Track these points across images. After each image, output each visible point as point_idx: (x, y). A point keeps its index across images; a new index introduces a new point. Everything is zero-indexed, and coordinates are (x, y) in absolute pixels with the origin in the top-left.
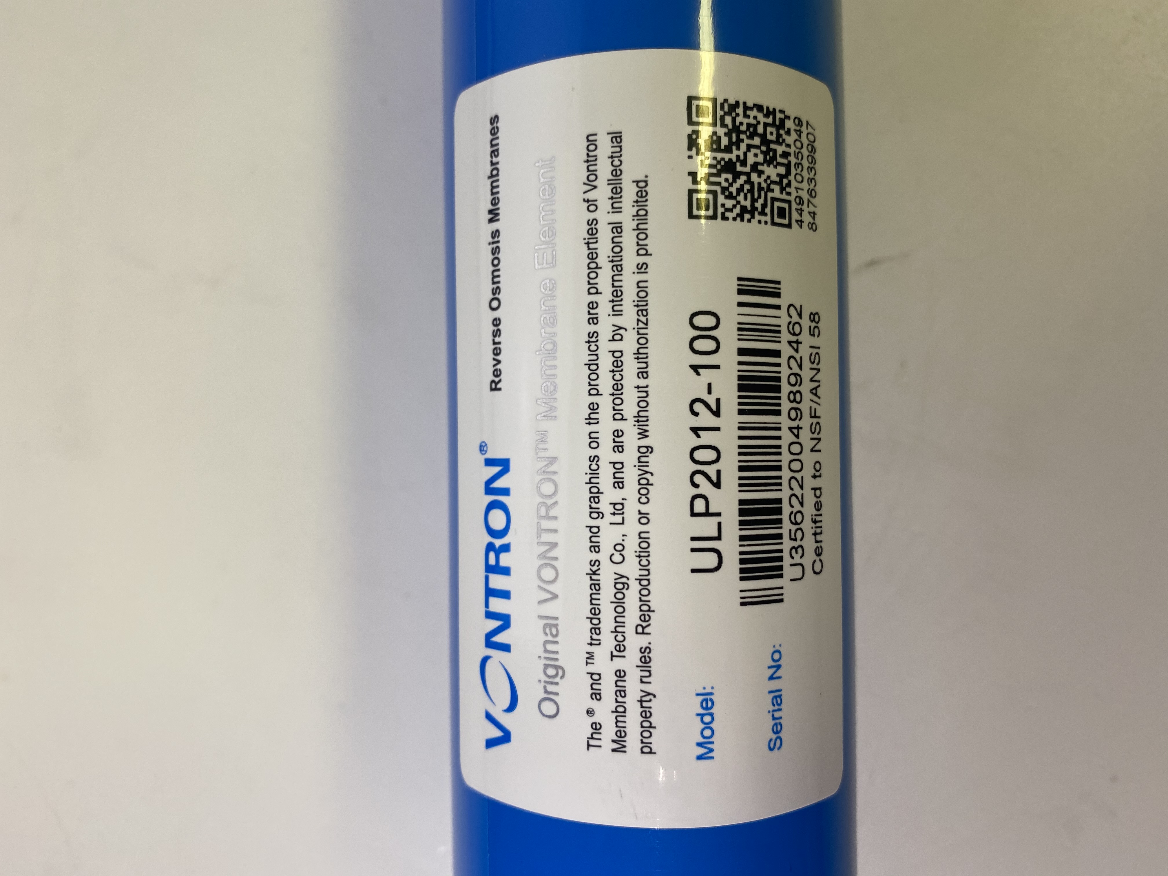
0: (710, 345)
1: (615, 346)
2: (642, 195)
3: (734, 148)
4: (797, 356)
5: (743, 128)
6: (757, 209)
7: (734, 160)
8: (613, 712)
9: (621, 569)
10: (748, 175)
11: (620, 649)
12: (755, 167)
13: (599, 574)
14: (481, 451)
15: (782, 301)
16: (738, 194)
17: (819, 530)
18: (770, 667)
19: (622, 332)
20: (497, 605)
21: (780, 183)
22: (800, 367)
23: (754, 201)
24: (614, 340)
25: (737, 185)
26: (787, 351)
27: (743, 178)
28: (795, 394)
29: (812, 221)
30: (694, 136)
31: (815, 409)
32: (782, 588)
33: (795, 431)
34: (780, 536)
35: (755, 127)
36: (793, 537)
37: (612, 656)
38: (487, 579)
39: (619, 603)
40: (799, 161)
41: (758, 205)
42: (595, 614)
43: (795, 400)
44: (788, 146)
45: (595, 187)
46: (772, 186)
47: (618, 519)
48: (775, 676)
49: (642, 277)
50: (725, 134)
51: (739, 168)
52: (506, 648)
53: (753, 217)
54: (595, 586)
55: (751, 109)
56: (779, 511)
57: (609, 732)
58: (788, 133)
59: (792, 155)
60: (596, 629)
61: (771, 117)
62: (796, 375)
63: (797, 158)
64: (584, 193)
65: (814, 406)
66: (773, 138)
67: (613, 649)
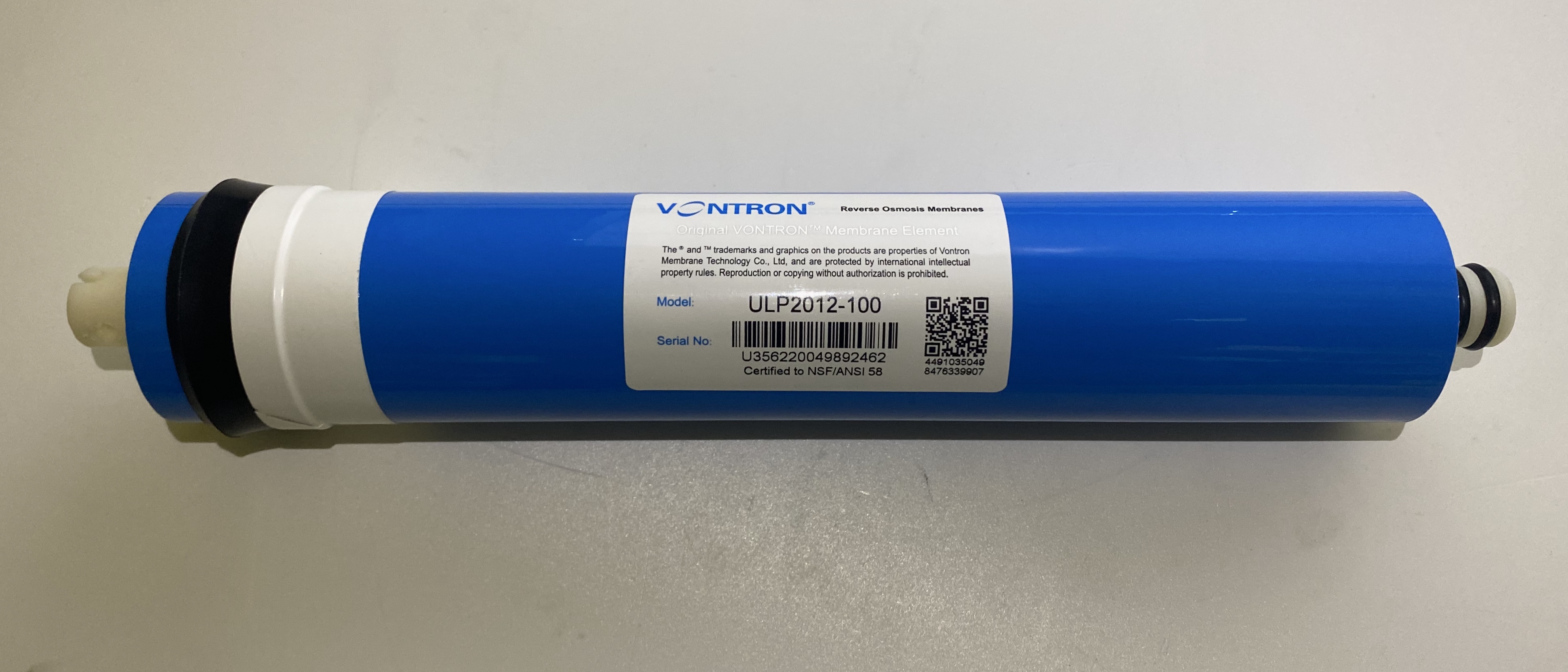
0: (863, 307)
1: (863, 262)
2: (938, 275)
3: (963, 322)
4: (858, 359)
5: (974, 327)
6: (933, 334)
7: (957, 322)
8: (682, 258)
9: (752, 263)
10: (950, 330)
11: (713, 262)
12: (954, 333)
13: (749, 252)
14: (810, 202)
15: (886, 350)
16: (940, 324)
17: (767, 372)
18: (700, 338)
19: (870, 264)
20: (731, 209)
21: (947, 349)
22: (853, 361)
23: (937, 332)
24: (866, 260)
25: (945, 323)
26: (861, 351)
27: (948, 327)
28: (839, 357)
29: (930, 371)
30: (968, 301)
31: (830, 371)
32: (740, 346)
33: (819, 357)
34: (766, 346)
35: (975, 334)
36: (765, 354)
37: (709, 258)
38: (744, 204)
39: (735, 261)
40: (961, 363)
41: (935, 335)
42: (729, 250)
43: (836, 357)
44: (968, 355)
45: (942, 253)
46: (945, 344)
47: (777, 262)
48: (696, 340)
49: (897, 274)
50: (970, 317)
51: (953, 324)
52: (710, 211)
53: (929, 332)
54: (743, 251)
55: (985, 332)
56: (779, 346)
57: (672, 256)
58: (975, 355)
59: (964, 358)
60: (722, 251)
61: (982, 344)
62: (849, 357)
63: (962, 361)
64: (940, 248)
65: (833, 370)
66: (971, 346)
67: (712, 258)
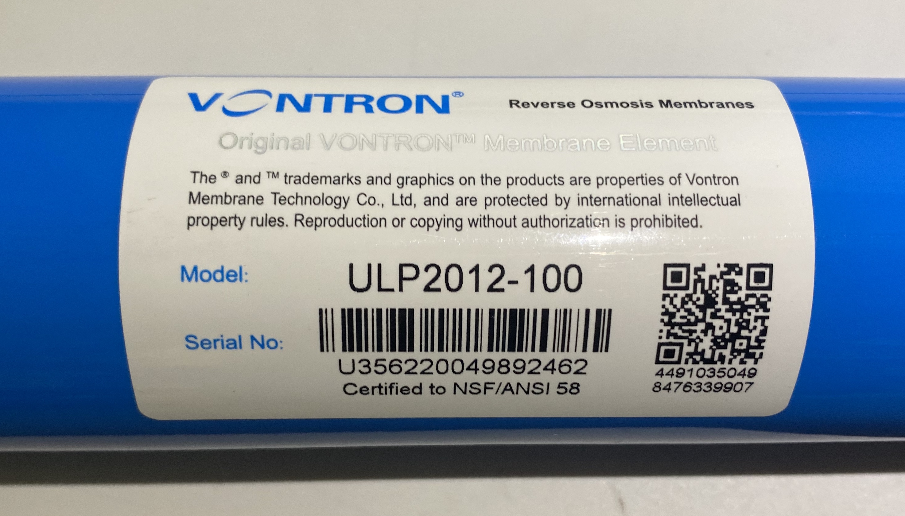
0: (552, 283)
1: (551, 200)
2: (684, 223)
3: (727, 307)
4: (540, 369)
5: (745, 316)
6: (673, 328)
7: (717, 307)
8: (226, 193)
9: (353, 203)
10: (703, 320)
11: (282, 200)
12: (710, 326)
13: (348, 183)
14: (456, 93)
15: (590, 355)
16: (686, 310)
18: (262, 337)
19: (564, 205)
20: (318, 104)
21: (696, 352)
22: (531, 372)
23: (680, 325)
24: (556, 198)
25: (694, 309)
26: (545, 357)
27: (700, 315)
29: (662, 387)
30: (737, 269)
32: (334, 350)
33: (474, 367)
34: (380, 349)
35: (747, 328)
36: (379, 363)
37: (275, 194)
39: (323, 200)
40: (716, 374)
41: (676, 330)
42: (312, 179)
43: (501, 366)
44: (730, 362)
45: (691, 183)
46: (693, 344)
47: (398, 200)
48: (255, 342)
49: (612, 222)
50: (739, 299)
51: (709, 311)
52: (280, 108)
53: (666, 324)
54: (338, 181)
55: (763, 324)
56: (402, 349)
57: (207, 189)
58: (742, 362)
59: (723, 366)
60: (299, 180)
61: (756, 344)
62: (524, 367)
63: (719, 372)
64: (687, 175)
65: (495, 387)
66: (737, 346)
67: (281, 194)
